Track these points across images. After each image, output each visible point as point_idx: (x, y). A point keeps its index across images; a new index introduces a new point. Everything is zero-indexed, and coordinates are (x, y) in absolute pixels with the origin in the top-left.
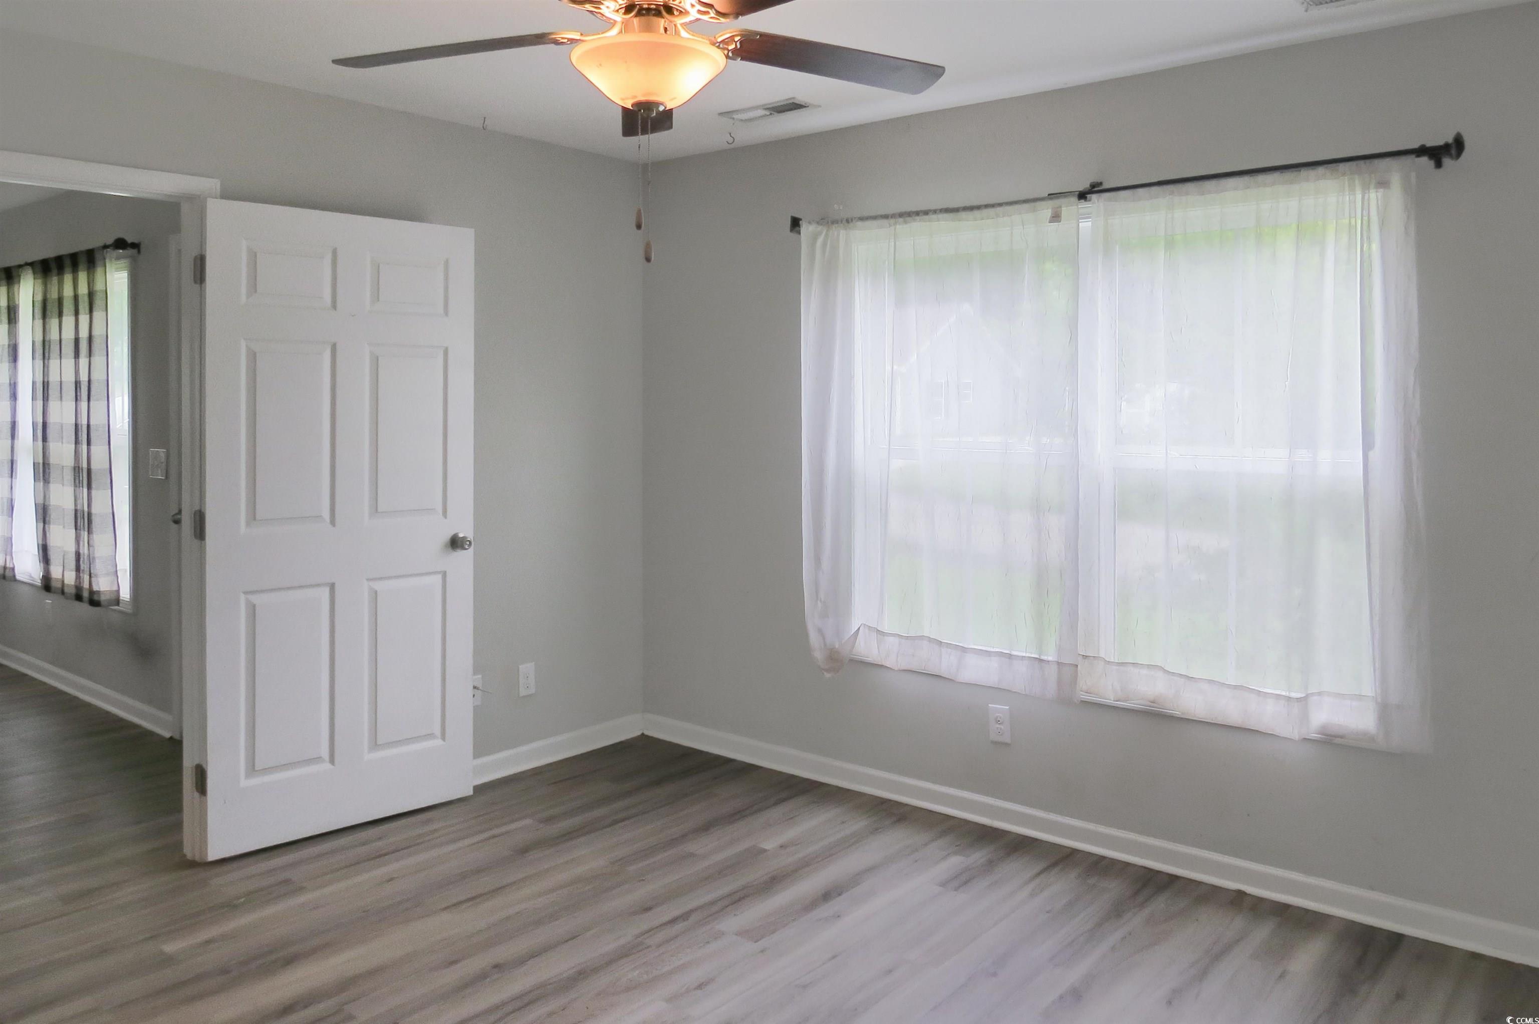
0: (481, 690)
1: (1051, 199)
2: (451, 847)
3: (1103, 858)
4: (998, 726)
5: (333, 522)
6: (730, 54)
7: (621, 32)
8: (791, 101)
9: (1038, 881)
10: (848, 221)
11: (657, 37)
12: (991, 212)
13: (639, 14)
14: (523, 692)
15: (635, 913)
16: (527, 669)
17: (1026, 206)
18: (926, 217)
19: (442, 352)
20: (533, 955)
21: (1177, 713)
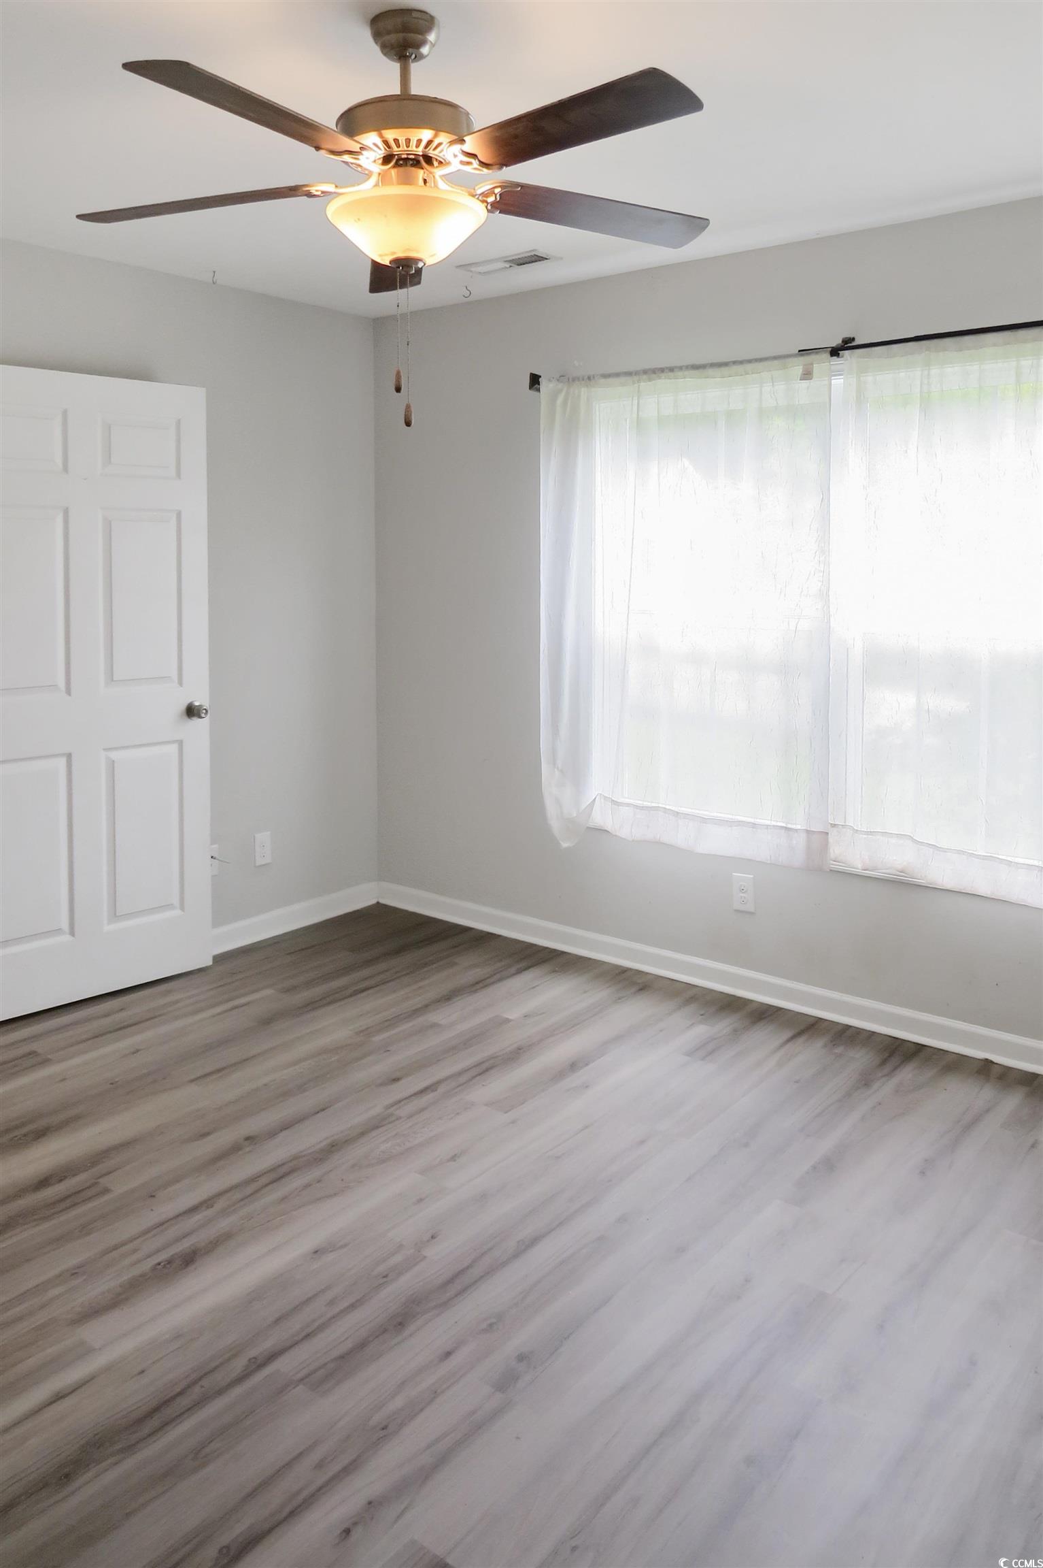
0: (218, 860)
1: (802, 355)
2: (190, 1020)
3: (848, 1027)
4: (742, 895)
5: (68, 692)
6: (489, 207)
7: (376, 185)
8: (532, 254)
9: (782, 1051)
10: (589, 378)
11: (417, 190)
12: (740, 368)
13: (397, 165)
14: (259, 862)
15: (382, 1084)
16: (264, 838)
17: (776, 362)
18: (671, 374)
19: (175, 515)
20: (286, 1126)
21: (922, 882)
